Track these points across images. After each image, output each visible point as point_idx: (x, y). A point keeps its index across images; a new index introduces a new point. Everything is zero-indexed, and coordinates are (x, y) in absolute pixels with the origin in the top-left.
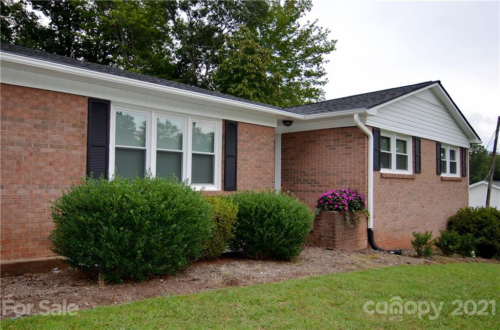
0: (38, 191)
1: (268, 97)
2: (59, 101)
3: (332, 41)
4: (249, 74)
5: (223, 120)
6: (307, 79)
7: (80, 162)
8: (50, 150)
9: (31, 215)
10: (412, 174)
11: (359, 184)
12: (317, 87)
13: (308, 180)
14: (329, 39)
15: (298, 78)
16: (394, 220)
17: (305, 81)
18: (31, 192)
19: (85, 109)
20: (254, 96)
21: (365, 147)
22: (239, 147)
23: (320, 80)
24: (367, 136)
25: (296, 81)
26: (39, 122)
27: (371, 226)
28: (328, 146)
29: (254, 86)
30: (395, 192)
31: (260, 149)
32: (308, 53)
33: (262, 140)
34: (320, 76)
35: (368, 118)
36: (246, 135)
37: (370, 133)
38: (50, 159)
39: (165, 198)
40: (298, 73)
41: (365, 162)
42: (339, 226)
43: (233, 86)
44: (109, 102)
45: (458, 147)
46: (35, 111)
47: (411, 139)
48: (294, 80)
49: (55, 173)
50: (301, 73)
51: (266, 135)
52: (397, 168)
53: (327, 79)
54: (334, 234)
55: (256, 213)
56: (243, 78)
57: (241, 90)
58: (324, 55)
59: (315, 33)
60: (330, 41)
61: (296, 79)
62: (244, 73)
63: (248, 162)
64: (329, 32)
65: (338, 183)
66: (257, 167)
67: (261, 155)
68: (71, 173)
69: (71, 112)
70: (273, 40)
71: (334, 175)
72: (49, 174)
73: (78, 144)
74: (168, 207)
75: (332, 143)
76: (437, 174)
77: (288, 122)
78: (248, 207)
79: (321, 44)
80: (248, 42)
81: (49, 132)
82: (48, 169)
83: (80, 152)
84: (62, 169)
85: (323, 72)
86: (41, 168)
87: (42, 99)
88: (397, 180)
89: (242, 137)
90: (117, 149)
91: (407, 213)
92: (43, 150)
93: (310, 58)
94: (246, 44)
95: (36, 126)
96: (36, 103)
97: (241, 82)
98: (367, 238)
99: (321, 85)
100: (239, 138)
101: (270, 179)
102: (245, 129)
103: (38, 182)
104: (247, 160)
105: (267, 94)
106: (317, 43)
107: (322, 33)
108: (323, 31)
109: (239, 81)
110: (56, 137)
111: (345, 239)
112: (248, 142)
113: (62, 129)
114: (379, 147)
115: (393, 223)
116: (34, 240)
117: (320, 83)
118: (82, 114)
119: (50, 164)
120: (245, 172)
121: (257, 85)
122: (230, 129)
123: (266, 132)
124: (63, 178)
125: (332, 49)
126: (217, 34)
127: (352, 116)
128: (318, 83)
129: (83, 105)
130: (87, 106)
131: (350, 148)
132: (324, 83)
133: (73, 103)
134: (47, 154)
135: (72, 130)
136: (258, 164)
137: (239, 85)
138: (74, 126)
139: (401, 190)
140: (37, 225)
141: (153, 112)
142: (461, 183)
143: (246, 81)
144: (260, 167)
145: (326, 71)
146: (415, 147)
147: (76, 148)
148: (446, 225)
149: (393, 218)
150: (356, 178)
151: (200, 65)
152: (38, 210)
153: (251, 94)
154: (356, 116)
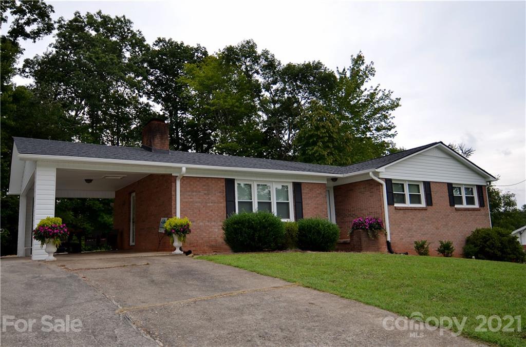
0: (207, 223)
1: (341, 154)
2: (213, 182)
3: (397, 99)
4: (322, 137)
5: (293, 182)
6: (378, 133)
7: (223, 209)
8: (211, 204)
9: (205, 234)
10: (425, 206)
11: (379, 214)
12: (387, 140)
13: (350, 215)
14: (393, 97)
15: (370, 133)
16: (410, 237)
17: (376, 135)
18: (205, 224)
19: (224, 184)
20: (329, 154)
21: (381, 191)
22: (303, 197)
23: (390, 133)
24: (382, 185)
25: (368, 136)
26: (206, 192)
27: (389, 239)
28: (360, 192)
29: (328, 147)
30: (409, 219)
31: (317, 197)
32: (377, 111)
33: (318, 192)
34: (390, 130)
35: (380, 173)
36: (308, 190)
37: (383, 183)
38: (211, 208)
39: (264, 218)
40: (369, 129)
41: (381, 200)
42: (364, 239)
43: (310, 148)
44: (234, 179)
45: (475, 185)
46: (204, 187)
47: (422, 184)
48: (366, 135)
49: (214, 215)
50: (371, 129)
51: (320, 188)
52: (411, 203)
53: (396, 131)
54: (361, 243)
55: (308, 228)
56: (318, 142)
57: (317, 151)
58: (390, 112)
59: (380, 95)
60: (394, 99)
61: (368, 134)
62: (319, 137)
63: (310, 205)
64: (392, 93)
65: (368, 215)
66: (315, 208)
67: (318, 201)
68: (219, 215)
69: (219, 186)
70: (344, 103)
71: (365, 210)
72: (211, 215)
73: (222, 201)
74: (266, 221)
75: (362, 190)
76: (450, 206)
77: (334, 179)
78: (303, 225)
79: (387, 103)
80: (320, 113)
81: (210, 196)
82: (210, 213)
83: (223, 205)
84: (216, 213)
85: (392, 126)
86: (208, 213)
87: (207, 181)
88: (410, 211)
89: (305, 191)
90: (239, 202)
91: (422, 233)
92: (208, 205)
93: (378, 115)
94: (318, 114)
95: (205, 194)
96: (204, 183)
97: (317, 145)
98: (387, 247)
99: (391, 137)
100: (303, 191)
101: (325, 215)
102: (307, 186)
103: (207, 219)
104: (309, 204)
105: (340, 151)
106: (382, 103)
107: (386, 94)
108: (386, 93)
109: (315, 144)
110: (213, 198)
111: (369, 247)
112: (308, 193)
113: (215, 194)
114: (392, 190)
115: (409, 238)
116: (207, 246)
117: (390, 136)
118: (223, 186)
119: (212, 211)
120: (309, 211)
121: (331, 145)
122: (297, 187)
123: (320, 187)
124: (217, 217)
125: (398, 105)
126: (295, 105)
127: (369, 173)
128: (388, 136)
129: (223, 183)
130: (224, 182)
131: (372, 192)
132: (393, 135)
133: (219, 182)
134: (210, 206)
135: (219, 194)
136: (316, 206)
137: (315, 148)
138: (220, 192)
139: (414, 217)
140: (207, 239)
141: (255, 183)
142: (479, 212)
143: (320, 144)
144: (318, 208)
145: (395, 124)
146: (425, 188)
147: (221, 203)
148: (464, 242)
149: (409, 235)
150: (377, 210)
151: (283, 132)
152: (207, 232)
153: (326, 153)
154: (371, 173)
